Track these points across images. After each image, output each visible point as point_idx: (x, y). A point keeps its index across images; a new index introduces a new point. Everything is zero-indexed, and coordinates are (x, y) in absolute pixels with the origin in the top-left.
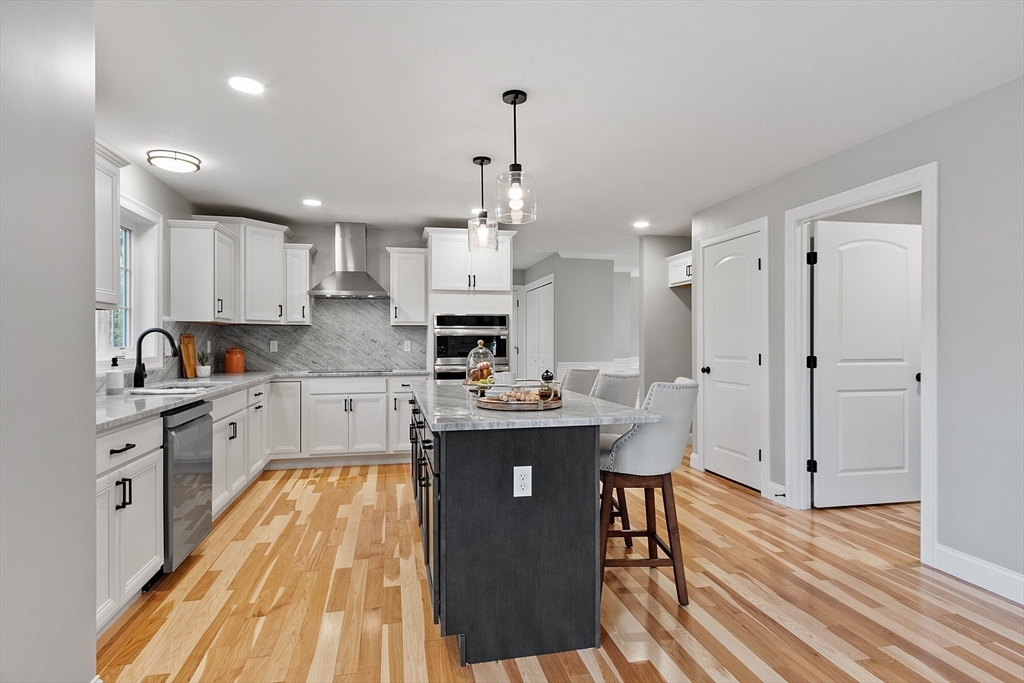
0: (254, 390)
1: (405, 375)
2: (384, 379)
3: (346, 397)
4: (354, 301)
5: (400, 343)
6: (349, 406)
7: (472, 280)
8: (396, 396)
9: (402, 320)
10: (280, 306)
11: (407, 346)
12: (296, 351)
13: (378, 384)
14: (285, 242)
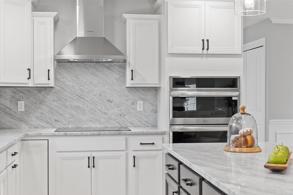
0: (11, 151)
1: (143, 134)
2: (123, 138)
3: (89, 154)
4: (93, 64)
5: (133, 104)
6: (92, 163)
7: (205, 44)
8: (135, 154)
9: (137, 82)
10: (29, 70)
11: (140, 106)
12: (40, 110)
13: (119, 142)
14: (33, 11)
